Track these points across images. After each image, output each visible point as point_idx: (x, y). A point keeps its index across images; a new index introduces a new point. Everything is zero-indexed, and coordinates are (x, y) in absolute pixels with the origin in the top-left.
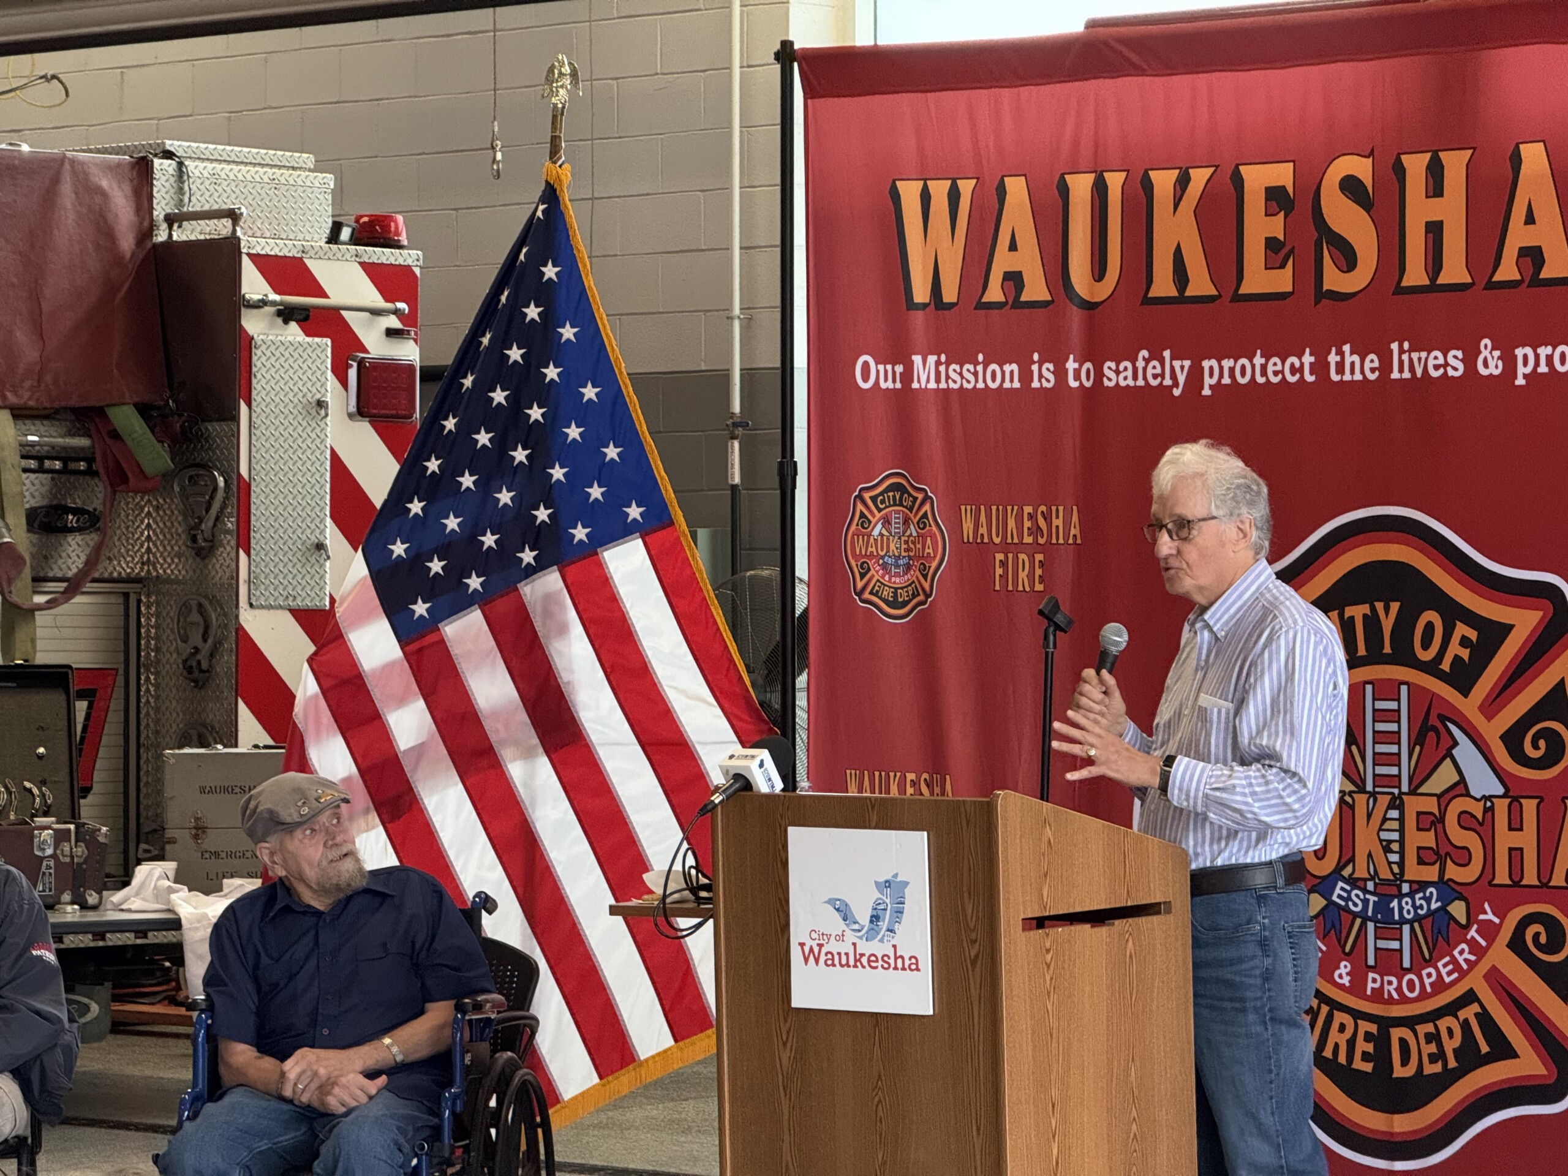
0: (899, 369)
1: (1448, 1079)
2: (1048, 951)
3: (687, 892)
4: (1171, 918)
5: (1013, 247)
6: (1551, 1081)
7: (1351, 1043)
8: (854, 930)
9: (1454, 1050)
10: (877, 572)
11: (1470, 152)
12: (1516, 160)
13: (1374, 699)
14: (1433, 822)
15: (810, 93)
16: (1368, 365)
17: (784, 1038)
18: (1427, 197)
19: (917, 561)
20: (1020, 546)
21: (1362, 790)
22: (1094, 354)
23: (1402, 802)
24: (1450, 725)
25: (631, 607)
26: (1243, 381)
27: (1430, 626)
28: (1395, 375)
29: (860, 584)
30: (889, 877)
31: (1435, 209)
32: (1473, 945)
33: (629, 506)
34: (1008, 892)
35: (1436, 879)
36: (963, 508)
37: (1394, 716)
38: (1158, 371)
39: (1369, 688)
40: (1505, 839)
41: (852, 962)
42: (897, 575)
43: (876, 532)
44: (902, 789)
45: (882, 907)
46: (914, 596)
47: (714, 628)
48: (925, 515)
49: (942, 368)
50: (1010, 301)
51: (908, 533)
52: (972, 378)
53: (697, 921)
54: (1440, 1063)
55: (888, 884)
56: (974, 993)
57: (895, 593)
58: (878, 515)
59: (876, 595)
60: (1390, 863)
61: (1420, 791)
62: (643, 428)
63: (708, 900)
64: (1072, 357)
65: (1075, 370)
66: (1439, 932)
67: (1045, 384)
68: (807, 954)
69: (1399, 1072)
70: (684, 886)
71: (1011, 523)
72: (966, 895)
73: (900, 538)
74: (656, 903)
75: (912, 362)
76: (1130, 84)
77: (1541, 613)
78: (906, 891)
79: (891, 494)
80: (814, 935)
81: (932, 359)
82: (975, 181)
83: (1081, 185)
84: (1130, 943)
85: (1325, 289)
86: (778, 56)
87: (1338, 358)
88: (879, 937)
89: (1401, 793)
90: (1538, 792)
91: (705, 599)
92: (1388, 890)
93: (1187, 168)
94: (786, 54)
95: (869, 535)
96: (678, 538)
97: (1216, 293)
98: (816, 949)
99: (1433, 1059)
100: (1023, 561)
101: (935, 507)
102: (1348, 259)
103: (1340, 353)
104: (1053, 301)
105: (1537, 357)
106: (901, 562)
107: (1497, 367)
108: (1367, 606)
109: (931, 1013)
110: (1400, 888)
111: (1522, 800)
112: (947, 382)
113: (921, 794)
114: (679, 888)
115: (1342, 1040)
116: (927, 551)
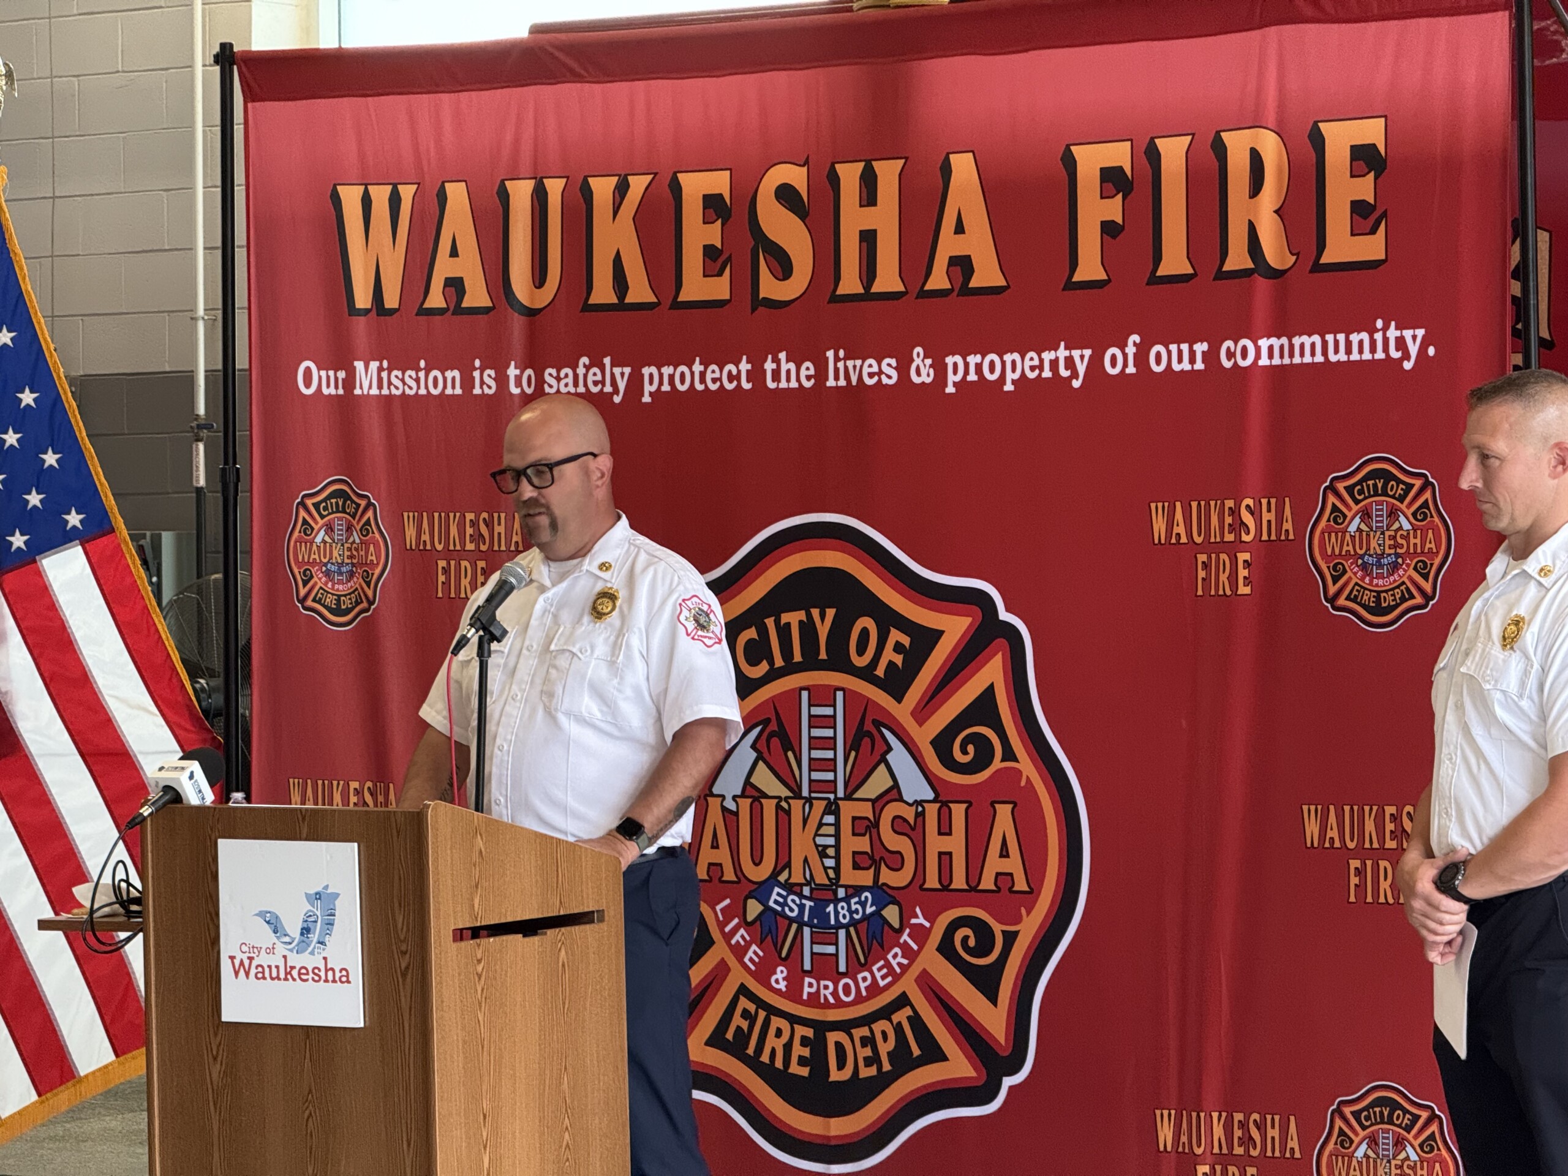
0: (341, 375)
1: (883, 1082)
2: (479, 961)
3: (117, 906)
4: (604, 926)
5: (454, 253)
6: (981, 1083)
7: (788, 1047)
8: (285, 943)
9: (888, 1053)
10: (320, 579)
11: (903, 161)
12: (946, 170)
13: (810, 705)
14: (867, 827)
15: (250, 96)
16: (803, 373)
17: (215, 1053)
18: (861, 206)
19: (359, 568)
20: (463, 554)
21: (797, 795)
22: (536, 361)
23: (838, 806)
24: (884, 731)
25: (71, 616)
26: (682, 388)
27: (865, 633)
28: (831, 383)
29: (303, 592)
30: (319, 889)
31: (869, 218)
32: (907, 951)
33: (69, 513)
34: (439, 903)
35: (870, 883)
36: (405, 515)
37: (829, 722)
38: (599, 377)
39: (805, 695)
40: (935, 844)
41: (282, 976)
42: (340, 582)
43: (318, 539)
44: (346, 800)
45: (312, 919)
46: (357, 603)
47: (156, 637)
48: (368, 522)
49: (384, 374)
50: (452, 308)
51: (351, 540)
52: (413, 384)
53: (128, 934)
54: (875, 1066)
55: (318, 896)
56: (405, 1003)
57: (338, 600)
58: (321, 522)
59: (319, 602)
60: (826, 868)
61: (856, 796)
62: (82, 433)
63: (138, 914)
64: (513, 363)
65: (516, 376)
66: (874, 937)
67: (487, 391)
68: (237, 967)
69: (835, 1075)
70: (114, 900)
71: (454, 531)
72: (396, 905)
73: (343, 545)
74: (85, 917)
75: (355, 368)
76: (569, 91)
77: (970, 619)
78: (337, 902)
79: (334, 501)
80: (244, 948)
81: (374, 365)
82: (416, 186)
83: (521, 192)
84: (563, 952)
85: (761, 296)
86: (217, 59)
87: (774, 366)
88: (310, 949)
89: (836, 798)
90: (967, 797)
91: (146, 607)
92: (825, 894)
93: (626, 175)
94: (226, 57)
95: (312, 542)
96: (119, 545)
97: (656, 300)
98: (246, 963)
99: (868, 1062)
100: (466, 567)
101: (378, 515)
102: (784, 268)
103: (776, 360)
104: (494, 308)
105: (966, 365)
106: (344, 569)
107: (928, 375)
108: (803, 612)
109: (362, 1025)
110: (835, 893)
111: (951, 805)
112: (389, 388)
113: (365, 804)
114: (111, 901)
115: (779, 1044)
116: (370, 558)
